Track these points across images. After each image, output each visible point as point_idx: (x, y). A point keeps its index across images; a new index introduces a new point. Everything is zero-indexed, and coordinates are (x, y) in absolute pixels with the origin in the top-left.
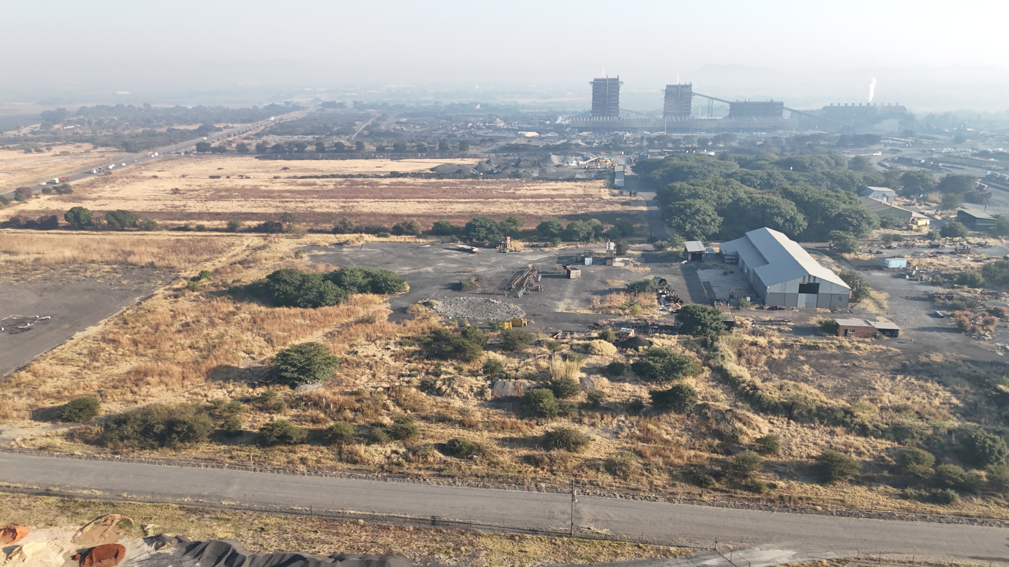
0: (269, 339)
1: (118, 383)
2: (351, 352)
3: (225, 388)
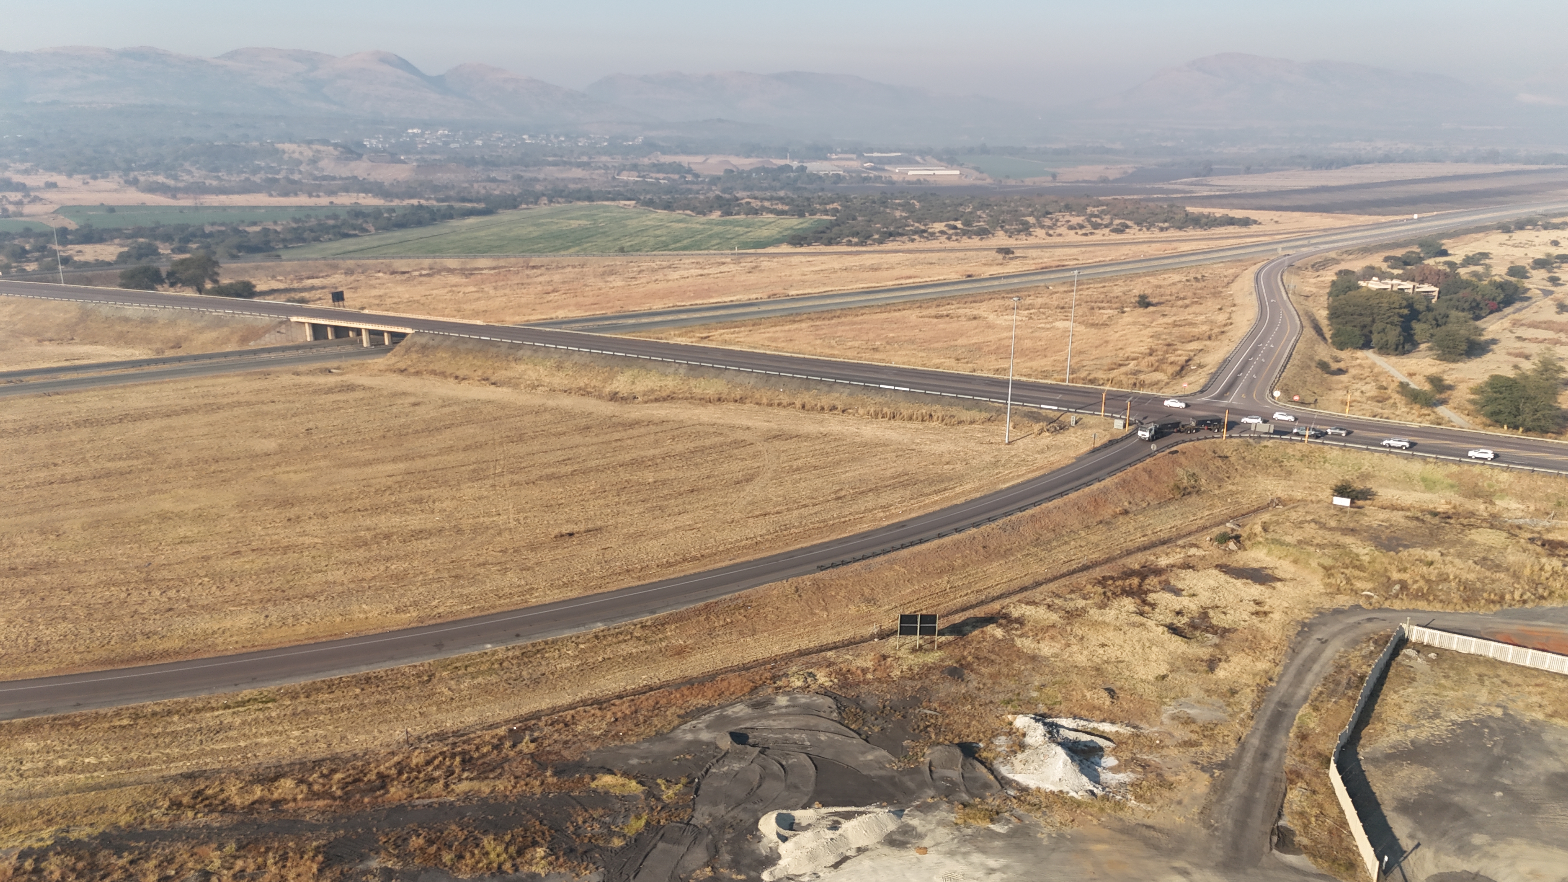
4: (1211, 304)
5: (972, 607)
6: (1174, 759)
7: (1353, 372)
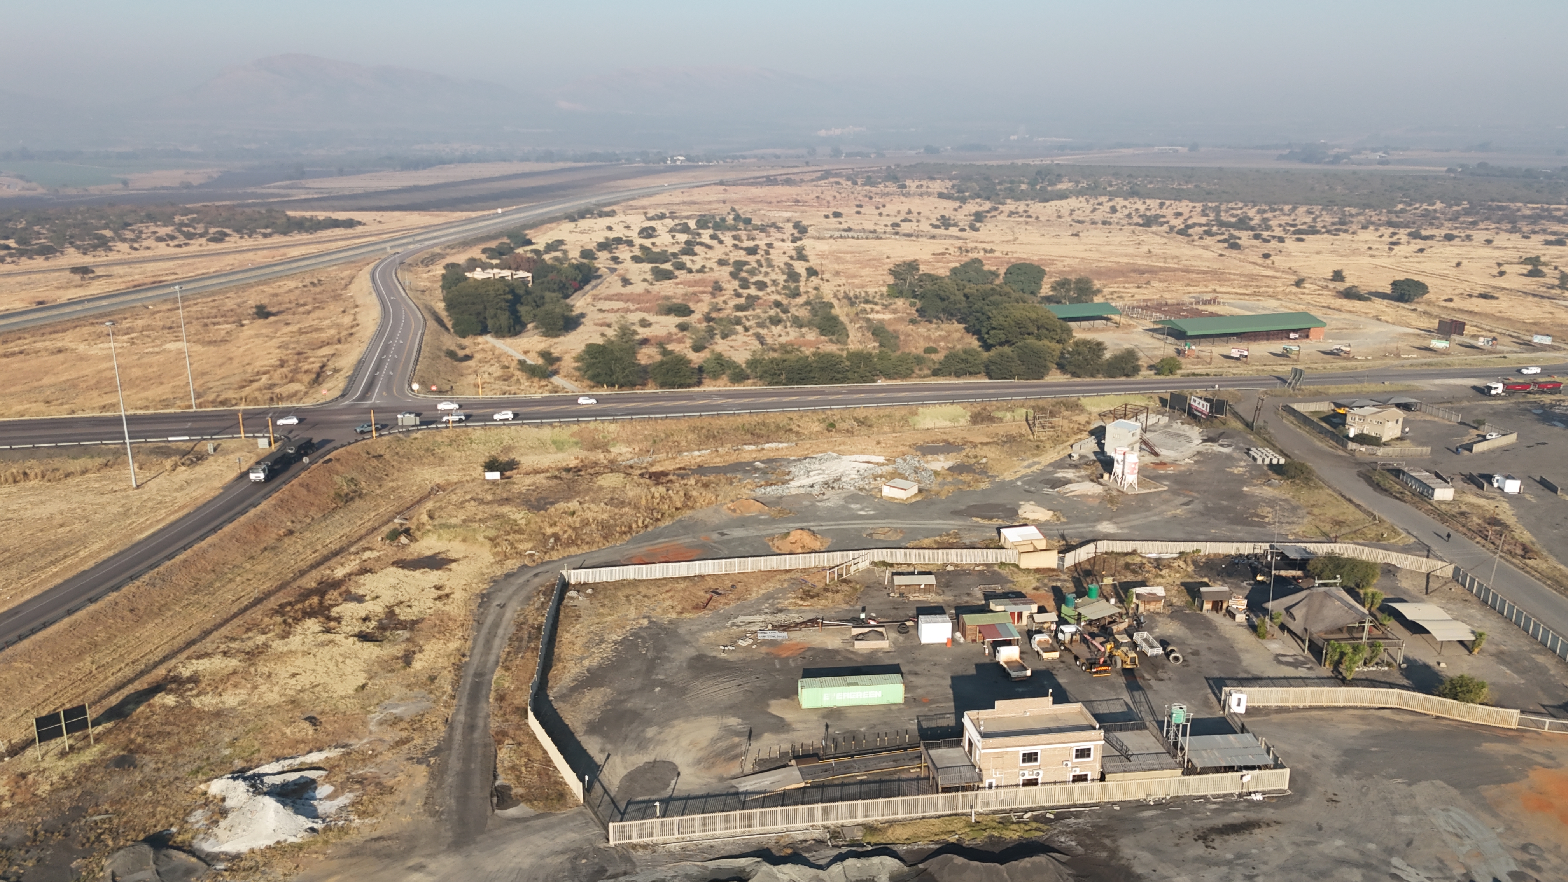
4: (334, 308)
5: (130, 681)
6: (389, 763)
7: (478, 356)
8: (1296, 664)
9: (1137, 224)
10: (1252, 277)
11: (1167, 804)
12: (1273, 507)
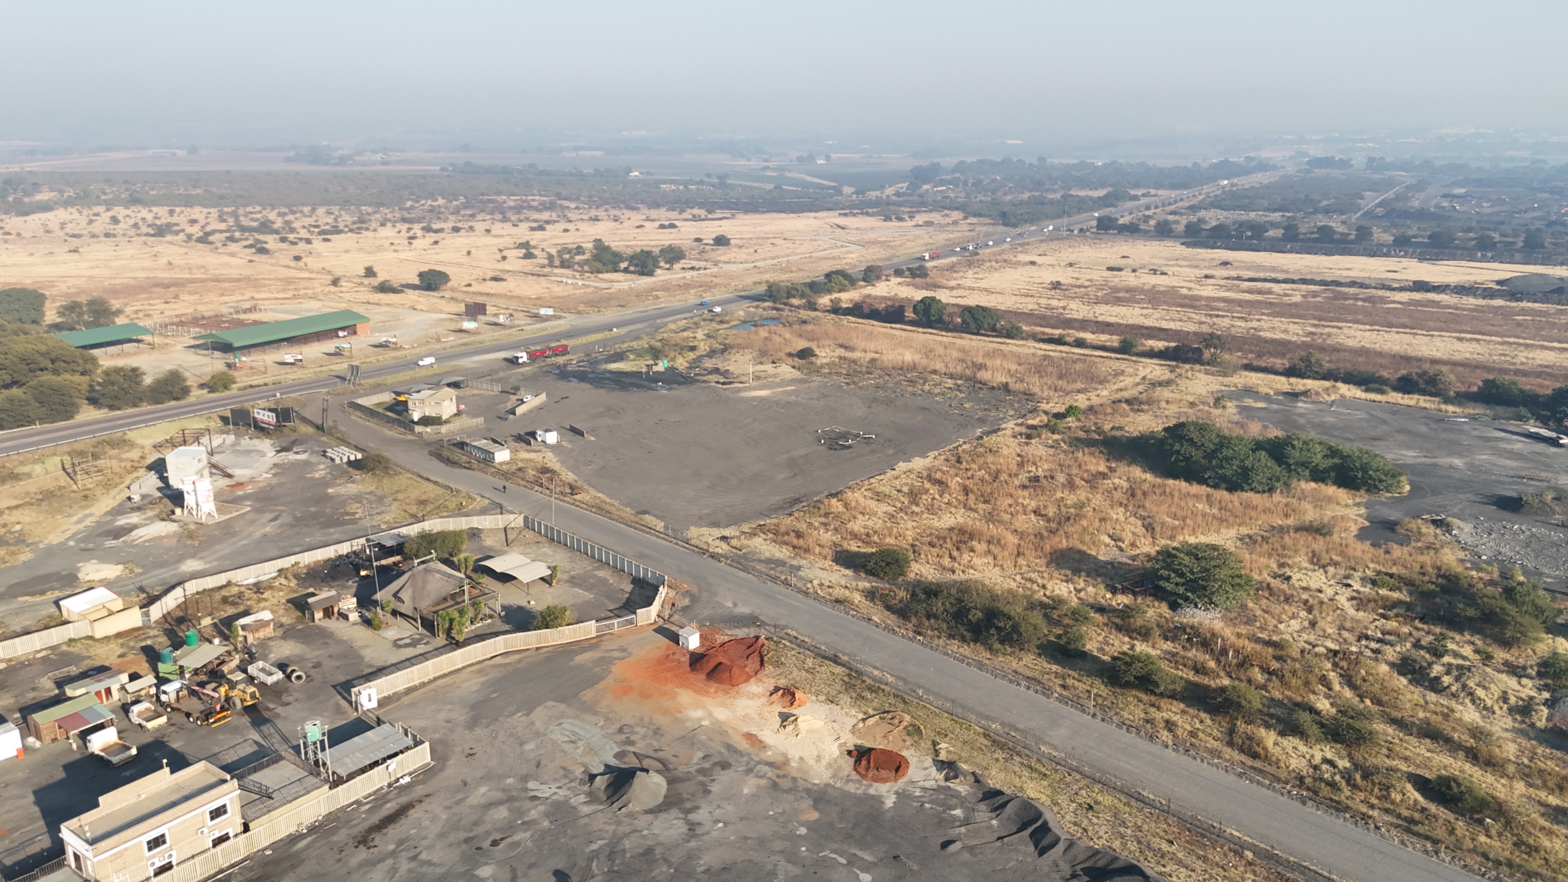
0: (1150, 524)
1: (935, 540)
2: (1280, 576)
3: (1073, 583)
8: (414, 644)
9: (147, 235)
10: (289, 281)
11: (320, 825)
12: (360, 502)
